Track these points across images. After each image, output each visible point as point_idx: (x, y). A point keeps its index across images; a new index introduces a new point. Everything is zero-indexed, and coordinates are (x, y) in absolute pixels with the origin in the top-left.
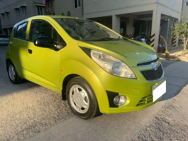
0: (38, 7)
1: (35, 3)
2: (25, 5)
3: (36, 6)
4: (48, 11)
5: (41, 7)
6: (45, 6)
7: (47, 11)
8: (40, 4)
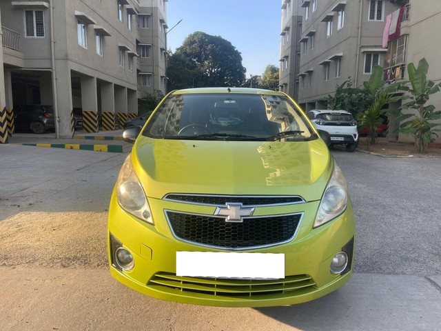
0: (369, 54)
1: (362, 47)
2: (341, 54)
3: (364, 52)
4: (392, 61)
5: (376, 54)
6: (386, 50)
7: (389, 61)
8: (375, 47)
